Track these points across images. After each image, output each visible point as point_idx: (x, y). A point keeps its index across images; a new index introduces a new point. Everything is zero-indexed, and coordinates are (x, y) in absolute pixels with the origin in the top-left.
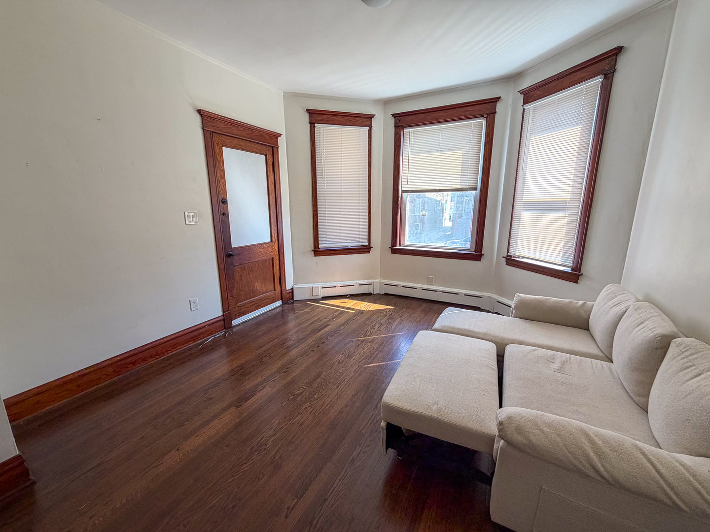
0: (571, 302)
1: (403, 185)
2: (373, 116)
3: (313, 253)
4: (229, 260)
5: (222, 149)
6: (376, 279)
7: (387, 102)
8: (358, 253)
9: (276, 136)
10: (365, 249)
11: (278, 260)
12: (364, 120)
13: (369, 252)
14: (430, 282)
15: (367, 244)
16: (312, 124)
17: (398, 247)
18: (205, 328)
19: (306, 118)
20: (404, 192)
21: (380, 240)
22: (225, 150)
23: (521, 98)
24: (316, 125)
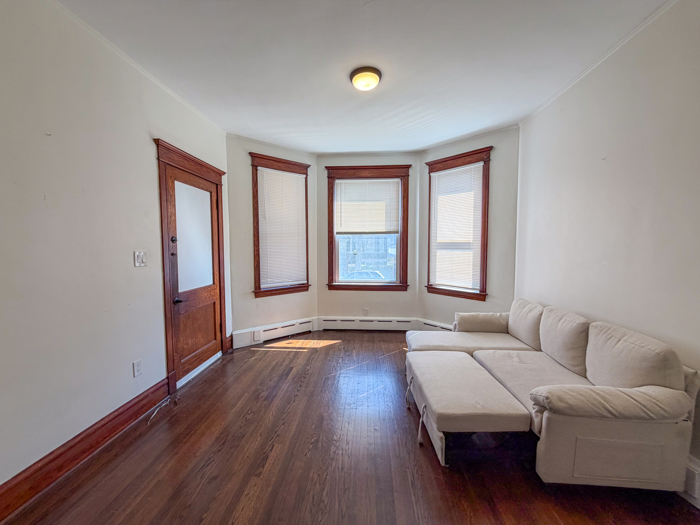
0: (493, 315)
1: (337, 228)
2: (309, 166)
3: (253, 295)
4: (176, 307)
5: (174, 182)
6: (314, 316)
7: (320, 156)
8: (298, 291)
9: (220, 174)
10: (303, 288)
11: (219, 304)
12: (301, 169)
13: (307, 290)
14: (366, 313)
15: (306, 282)
16: (255, 167)
17: (334, 284)
18: (148, 398)
19: (249, 160)
20: (338, 233)
21: (318, 278)
22: (177, 184)
23: (427, 169)
24: (259, 168)
